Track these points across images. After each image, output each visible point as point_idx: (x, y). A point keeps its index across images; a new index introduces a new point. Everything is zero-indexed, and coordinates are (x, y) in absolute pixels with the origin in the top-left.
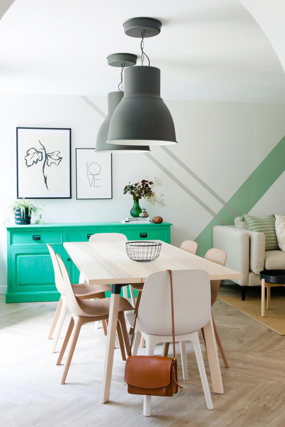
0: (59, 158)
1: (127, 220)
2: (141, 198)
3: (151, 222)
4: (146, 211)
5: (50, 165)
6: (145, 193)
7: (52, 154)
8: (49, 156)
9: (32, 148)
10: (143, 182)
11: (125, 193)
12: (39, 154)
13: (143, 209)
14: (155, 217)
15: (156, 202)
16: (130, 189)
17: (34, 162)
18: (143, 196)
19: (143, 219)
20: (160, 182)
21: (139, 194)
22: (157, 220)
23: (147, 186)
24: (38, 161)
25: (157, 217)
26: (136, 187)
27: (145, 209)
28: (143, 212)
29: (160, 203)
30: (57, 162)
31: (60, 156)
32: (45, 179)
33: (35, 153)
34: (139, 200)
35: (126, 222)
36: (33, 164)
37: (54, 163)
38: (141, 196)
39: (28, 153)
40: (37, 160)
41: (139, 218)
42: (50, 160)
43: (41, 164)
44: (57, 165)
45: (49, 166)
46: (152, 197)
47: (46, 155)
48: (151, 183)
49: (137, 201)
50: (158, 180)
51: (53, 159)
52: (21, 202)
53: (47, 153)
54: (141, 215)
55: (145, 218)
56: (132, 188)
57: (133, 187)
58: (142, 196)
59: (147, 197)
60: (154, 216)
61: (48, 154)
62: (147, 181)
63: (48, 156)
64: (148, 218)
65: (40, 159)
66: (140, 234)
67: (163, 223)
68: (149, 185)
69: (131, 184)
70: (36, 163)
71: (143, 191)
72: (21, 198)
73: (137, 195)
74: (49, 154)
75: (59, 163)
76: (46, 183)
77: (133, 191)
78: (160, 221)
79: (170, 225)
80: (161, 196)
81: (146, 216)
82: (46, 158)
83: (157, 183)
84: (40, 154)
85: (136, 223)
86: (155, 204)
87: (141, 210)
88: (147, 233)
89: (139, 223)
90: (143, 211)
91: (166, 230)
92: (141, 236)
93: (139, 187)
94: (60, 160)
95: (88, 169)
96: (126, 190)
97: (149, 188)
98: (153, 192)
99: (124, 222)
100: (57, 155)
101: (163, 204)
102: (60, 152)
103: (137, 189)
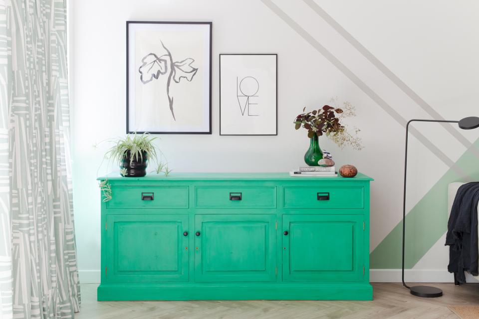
0: (192, 69)
1: (298, 171)
2: (322, 134)
3: (337, 175)
4: (329, 155)
6: (329, 125)
7: (181, 63)
8: (177, 66)
9: (151, 54)
10: (326, 108)
11: (298, 127)
12: (161, 63)
13: (325, 153)
14: (344, 167)
15: (346, 142)
16: (302, 119)
17: (154, 75)
19: (325, 169)
20: (353, 111)
21: (317, 128)
22: (346, 172)
23: (332, 114)
25: (347, 166)
26: (314, 117)
27: (328, 153)
28: (325, 158)
29: (353, 144)
30: (189, 76)
31: (194, 66)
32: (171, 102)
33: (155, 61)
34: (320, 138)
35: (296, 173)
36: (151, 80)
37: (185, 77)
38: (322, 132)
39: (145, 61)
40: (159, 72)
41: (317, 168)
42: (178, 73)
43: (163, 78)
44: (190, 79)
45: (177, 82)
46: (339, 133)
47: (173, 65)
48: (339, 111)
49: (316, 140)
50: (350, 107)
51: (183, 71)
52: (132, 137)
54: (321, 162)
55: (327, 168)
56: (307, 117)
57: (310, 116)
58: (324, 131)
59: (332, 134)
60: (342, 166)
61: (175, 63)
62: (332, 108)
63: (175, 67)
64: (332, 167)
65: (163, 71)
66: (318, 193)
67: (357, 178)
68: (335, 113)
69: (306, 113)
70: (157, 77)
71: (326, 123)
72: (131, 133)
73: (315, 129)
74: (176, 64)
75: (192, 78)
76: (171, 108)
77: (309, 123)
78: (353, 173)
79: (369, 181)
80: (356, 132)
81: (330, 164)
82: (173, 69)
83: (348, 112)
84: (163, 63)
85: (311, 176)
86: (343, 146)
87: (322, 155)
88: (329, 193)
89: (318, 176)
90: (325, 155)
91: (363, 189)
92: (319, 198)
93: (319, 116)
94: (195, 72)
95: (239, 86)
96: (299, 123)
97: (335, 119)
98: (342, 125)
99: (292, 174)
100: (190, 64)
101: (358, 145)
102: (194, 61)
103: (316, 120)
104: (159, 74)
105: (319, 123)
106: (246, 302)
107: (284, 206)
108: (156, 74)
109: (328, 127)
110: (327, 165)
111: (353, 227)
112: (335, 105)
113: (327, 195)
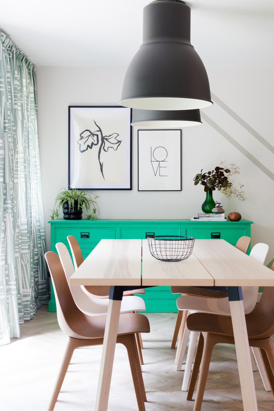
0: (117, 141)
1: (197, 216)
2: (215, 189)
3: (226, 220)
4: (221, 205)
5: (107, 151)
6: (220, 182)
7: (109, 136)
8: (106, 139)
9: (87, 130)
10: (217, 169)
11: (196, 183)
12: (94, 137)
13: (217, 203)
14: (231, 214)
15: (232, 194)
16: (200, 178)
17: (88, 146)
18: (217, 187)
19: (217, 215)
20: (237, 170)
21: (211, 185)
22: (233, 217)
23: (222, 174)
24: (93, 145)
25: (233, 213)
26: (209, 177)
28: (217, 207)
29: (238, 196)
30: (116, 146)
31: (119, 138)
32: (101, 166)
33: (89, 136)
34: (213, 192)
35: (195, 218)
36: (87, 149)
37: (112, 147)
38: (215, 187)
39: (82, 135)
41: (211, 215)
42: (107, 144)
43: (96, 148)
44: (115, 149)
46: (228, 188)
47: (103, 138)
48: (227, 171)
49: (211, 193)
50: (235, 167)
51: (110, 143)
53: (103, 136)
54: (214, 210)
55: (219, 215)
56: (204, 177)
57: (206, 175)
59: (223, 188)
60: (230, 212)
62: (222, 169)
64: (222, 214)
65: (96, 143)
66: (212, 233)
67: (241, 221)
68: (225, 173)
69: (203, 173)
70: (91, 148)
72: (72, 189)
73: (209, 186)
74: (105, 137)
75: (117, 148)
76: (102, 171)
77: (206, 181)
78: (238, 218)
79: (250, 224)
80: (241, 187)
81: (221, 211)
82: (103, 141)
83: (235, 171)
84: (96, 137)
85: (207, 220)
86: (230, 197)
87: (215, 205)
88: (220, 233)
89: (211, 220)
90: (217, 205)
91: (245, 230)
92: (213, 237)
93: (212, 175)
94: (119, 143)
95: (152, 154)
96: (197, 180)
97: (225, 177)
98: (230, 182)
99: (192, 219)
100: (116, 137)
101: (242, 197)
102: (119, 135)
103: (211, 178)
105: (213, 181)
108: (90, 146)
109: (219, 184)
110: (219, 212)
112: (224, 166)
113: (218, 234)
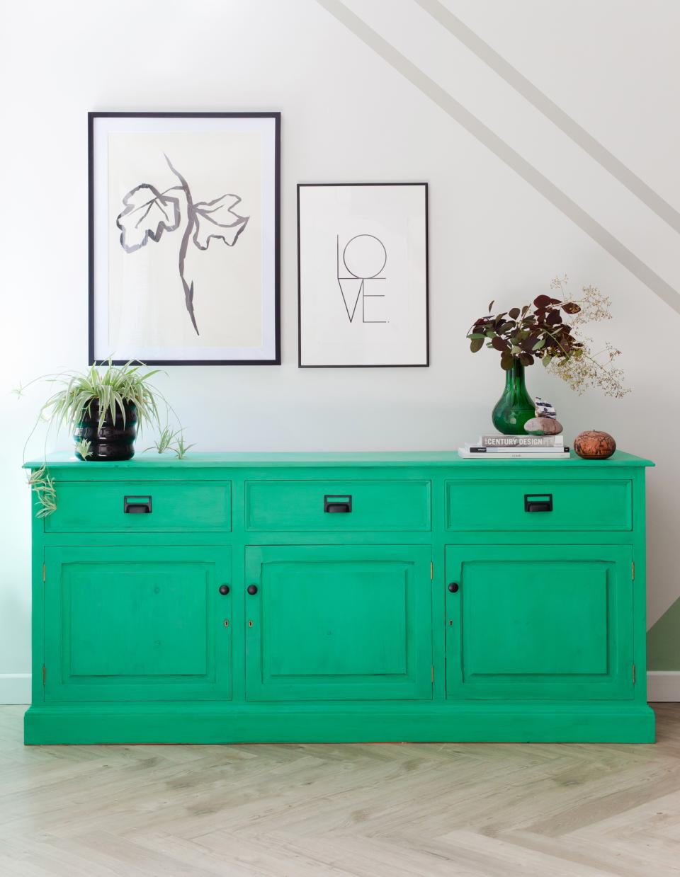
0: (235, 219)
1: (479, 445)
2: (532, 362)
3: (568, 455)
4: (550, 410)
5: (206, 247)
6: (548, 341)
7: (211, 204)
8: (203, 213)
9: (143, 186)
10: (542, 301)
11: (476, 346)
12: (165, 205)
13: (541, 404)
14: (585, 436)
15: (587, 379)
16: (487, 330)
17: (150, 233)
18: (539, 355)
19: (540, 441)
20: (604, 306)
21: (522, 348)
22: (591, 447)
23: (555, 317)
24: (165, 231)
25: (592, 434)
26: (513, 323)
27: (548, 405)
28: (541, 415)
29: (603, 382)
30: (230, 234)
31: (241, 210)
32: (190, 294)
33: (151, 202)
34: (528, 370)
35: (473, 450)
36: (144, 243)
37: (219, 237)
38: (534, 356)
39: (130, 201)
40: (162, 226)
41: (522, 439)
42: (205, 228)
43: (172, 240)
44: (230, 241)
45: (203, 249)
46: (572, 358)
47: (192, 209)
48: (571, 308)
49: (520, 375)
50: (597, 297)
51: (215, 223)
52: (102, 370)
53: (194, 203)
54: (532, 424)
55: (547, 439)
56: (498, 325)
57: (504, 321)
58: (537, 355)
59: (556, 360)
60: (580, 432)
61: (197, 205)
62: (556, 302)
63: (198, 215)
64: (556, 436)
65: (171, 222)
66: (526, 496)
67: (614, 460)
68: (563, 314)
69: (495, 314)
70: (156, 238)
71: (540, 337)
72: (99, 363)
73: (516, 351)
74: (200, 207)
75: (236, 238)
76: (190, 308)
77: (503, 337)
78: (606, 449)
79: (643, 466)
80: (611, 355)
81: (551, 430)
82: (192, 219)
83: (594, 309)
84: (171, 205)
85: (509, 456)
86: (581, 387)
87: (533, 409)
88: (550, 496)
89: (523, 456)
90: (540, 409)
91: (629, 485)
92: (529, 507)
93: (524, 321)
94: (242, 224)
95: (341, 256)
96: (479, 336)
97: (562, 325)
98: (578, 340)
99: (465, 453)
100: (231, 207)
101: (616, 386)
102: (240, 200)
103: (518, 329)
104: (162, 231)
105: (525, 337)
106: (363, 746)
107: (449, 525)
108: (155, 231)
109: (546, 346)
110: (546, 430)
111: (607, 572)
112: (562, 295)
113: (547, 499)
